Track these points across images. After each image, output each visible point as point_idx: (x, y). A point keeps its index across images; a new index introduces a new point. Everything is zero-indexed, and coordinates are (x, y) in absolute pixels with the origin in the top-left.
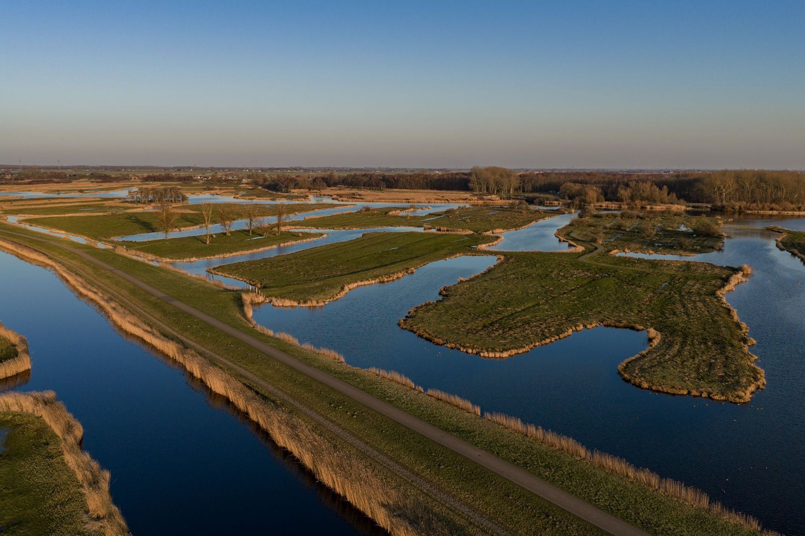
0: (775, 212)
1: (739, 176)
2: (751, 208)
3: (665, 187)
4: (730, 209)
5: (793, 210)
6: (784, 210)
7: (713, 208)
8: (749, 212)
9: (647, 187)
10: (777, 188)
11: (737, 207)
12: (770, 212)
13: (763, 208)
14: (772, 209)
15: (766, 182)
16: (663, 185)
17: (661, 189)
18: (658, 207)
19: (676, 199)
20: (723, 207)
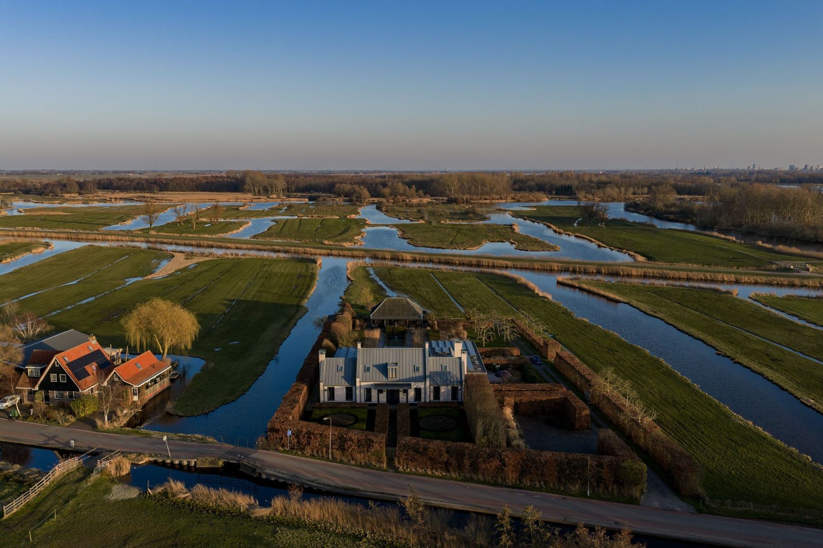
0: (488, 201)
1: (460, 177)
2: (474, 199)
3: (414, 186)
4: (460, 200)
5: (498, 199)
6: (493, 199)
7: (450, 200)
8: (473, 201)
9: (401, 187)
10: (483, 185)
11: (465, 199)
12: (485, 201)
13: (480, 199)
14: (485, 199)
15: (477, 181)
16: (412, 185)
17: (410, 187)
18: (414, 200)
19: (423, 194)
20: (456, 199)
